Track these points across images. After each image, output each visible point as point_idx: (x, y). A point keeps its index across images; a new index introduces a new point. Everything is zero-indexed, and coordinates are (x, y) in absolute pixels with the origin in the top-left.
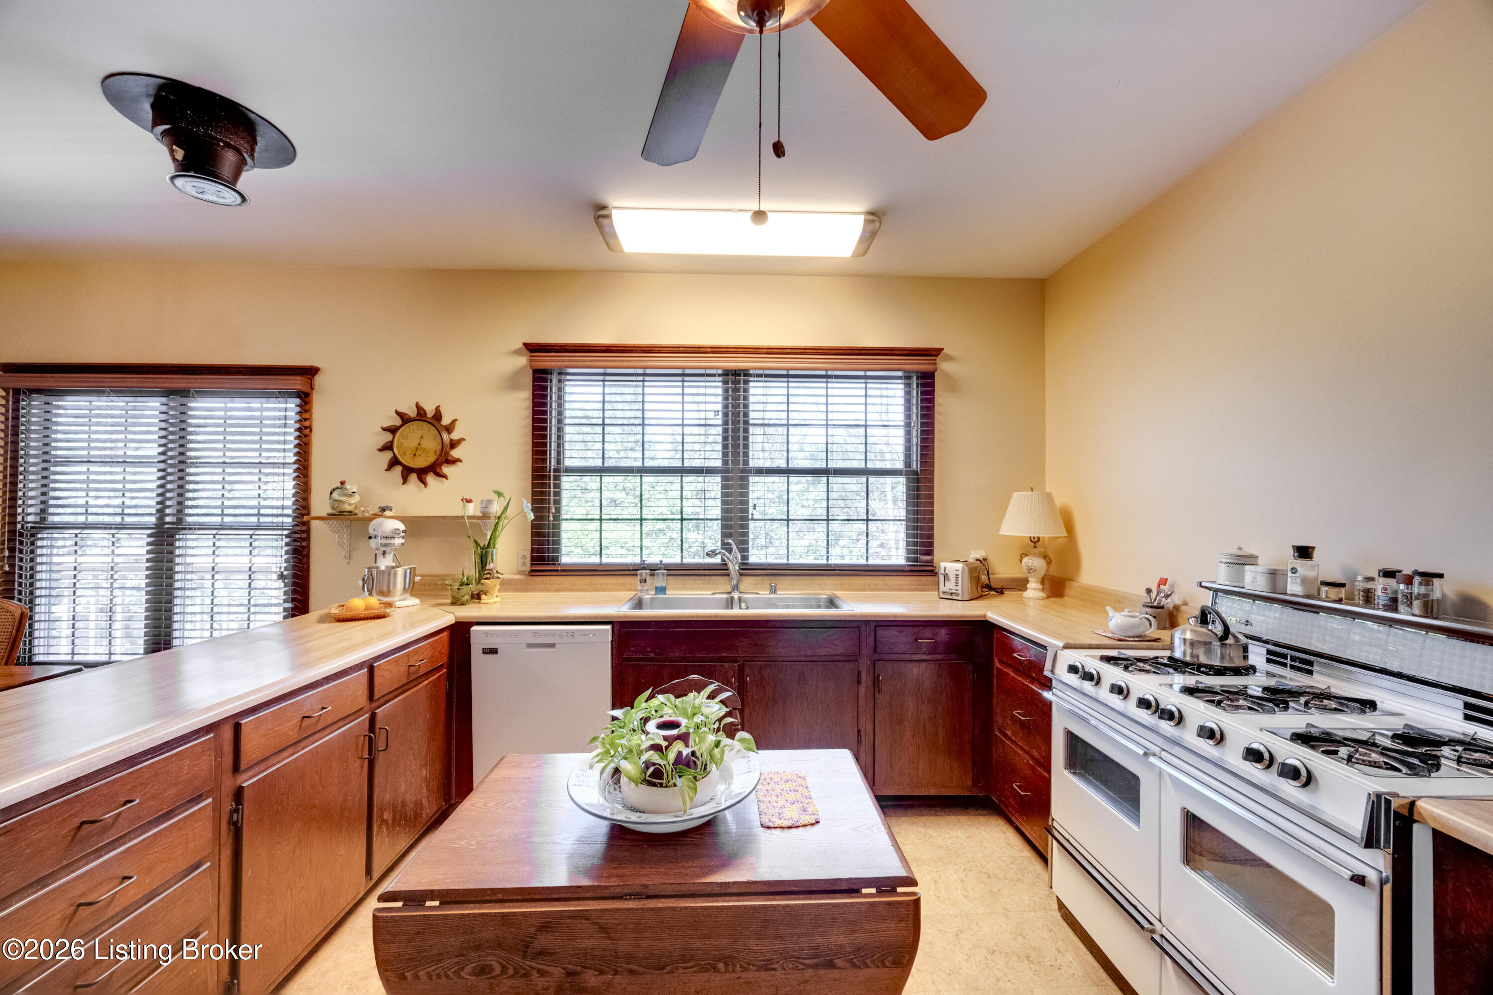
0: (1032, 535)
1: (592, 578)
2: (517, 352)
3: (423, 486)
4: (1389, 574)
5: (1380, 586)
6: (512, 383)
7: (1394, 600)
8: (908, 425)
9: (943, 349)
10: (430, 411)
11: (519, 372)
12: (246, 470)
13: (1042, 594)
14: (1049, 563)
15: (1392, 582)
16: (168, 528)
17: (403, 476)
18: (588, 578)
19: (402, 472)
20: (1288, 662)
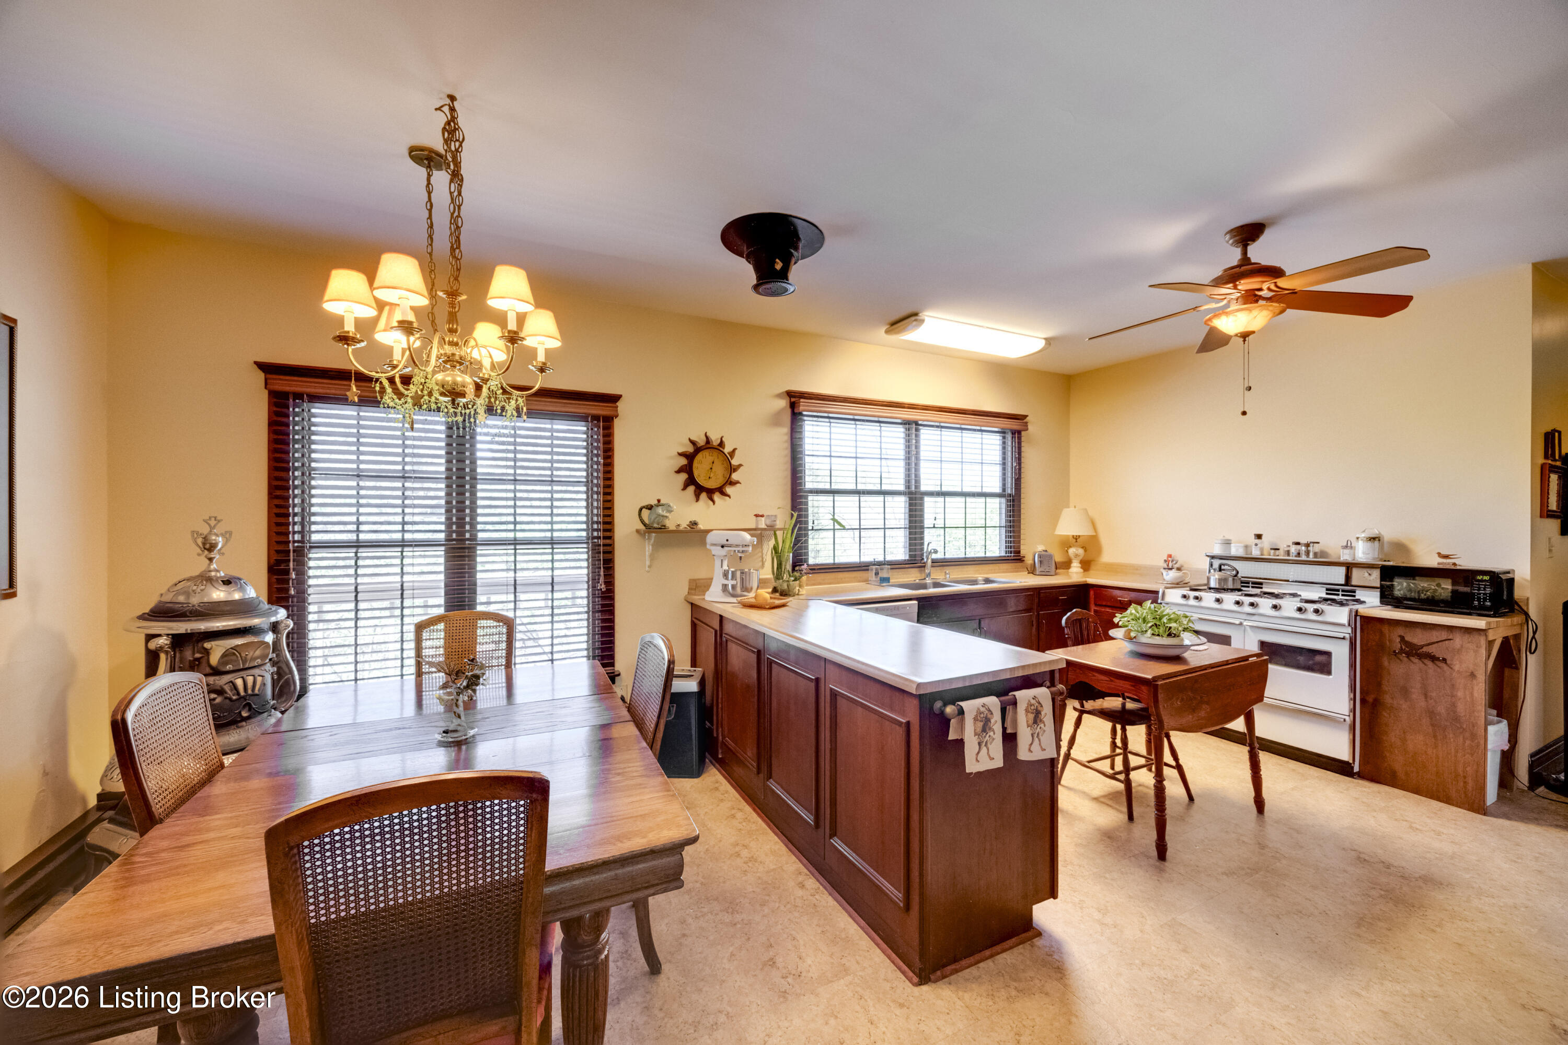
0: (1075, 534)
1: (836, 574)
2: (779, 396)
3: (711, 503)
4: (1298, 544)
5: (1293, 549)
6: (775, 421)
7: (1299, 554)
8: (1004, 463)
9: (1027, 416)
10: (715, 441)
11: (779, 413)
12: (564, 488)
13: (1082, 570)
14: (1085, 551)
15: (1298, 547)
16: (469, 544)
17: (696, 495)
18: (834, 574)
19: (695, 491)
20: (1250, 585)
